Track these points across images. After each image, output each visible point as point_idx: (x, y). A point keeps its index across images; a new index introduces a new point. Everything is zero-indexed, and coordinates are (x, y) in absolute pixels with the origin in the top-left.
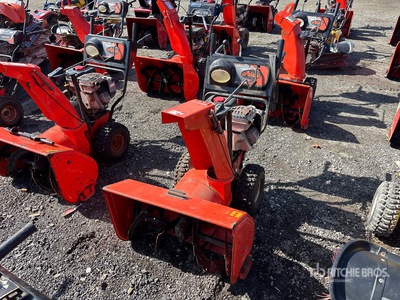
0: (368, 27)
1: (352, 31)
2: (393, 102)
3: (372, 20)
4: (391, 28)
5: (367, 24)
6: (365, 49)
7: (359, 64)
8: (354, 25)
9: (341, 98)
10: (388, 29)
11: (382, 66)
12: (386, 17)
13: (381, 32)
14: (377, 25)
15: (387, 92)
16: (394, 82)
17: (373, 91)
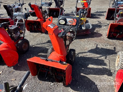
0: (97, 12)
1: (91, 14)
2: (112, 54)
3: (98, 9)
4: (105, 12)
5: (97, 11)
6: (97, 23)
7: (95, 31)
8: (92, 12)
9: (88, 54)
10: (104, 12)
11: (104, 31)
12: (103, 7)
13: (102, 14)
14: (101, 11)
15: (109, 47)
16: (111, 40)
17: (102, 47)
